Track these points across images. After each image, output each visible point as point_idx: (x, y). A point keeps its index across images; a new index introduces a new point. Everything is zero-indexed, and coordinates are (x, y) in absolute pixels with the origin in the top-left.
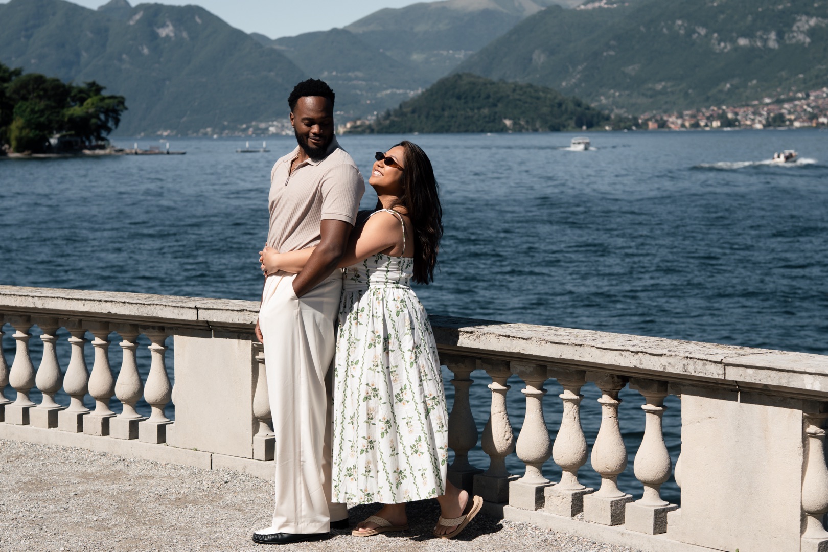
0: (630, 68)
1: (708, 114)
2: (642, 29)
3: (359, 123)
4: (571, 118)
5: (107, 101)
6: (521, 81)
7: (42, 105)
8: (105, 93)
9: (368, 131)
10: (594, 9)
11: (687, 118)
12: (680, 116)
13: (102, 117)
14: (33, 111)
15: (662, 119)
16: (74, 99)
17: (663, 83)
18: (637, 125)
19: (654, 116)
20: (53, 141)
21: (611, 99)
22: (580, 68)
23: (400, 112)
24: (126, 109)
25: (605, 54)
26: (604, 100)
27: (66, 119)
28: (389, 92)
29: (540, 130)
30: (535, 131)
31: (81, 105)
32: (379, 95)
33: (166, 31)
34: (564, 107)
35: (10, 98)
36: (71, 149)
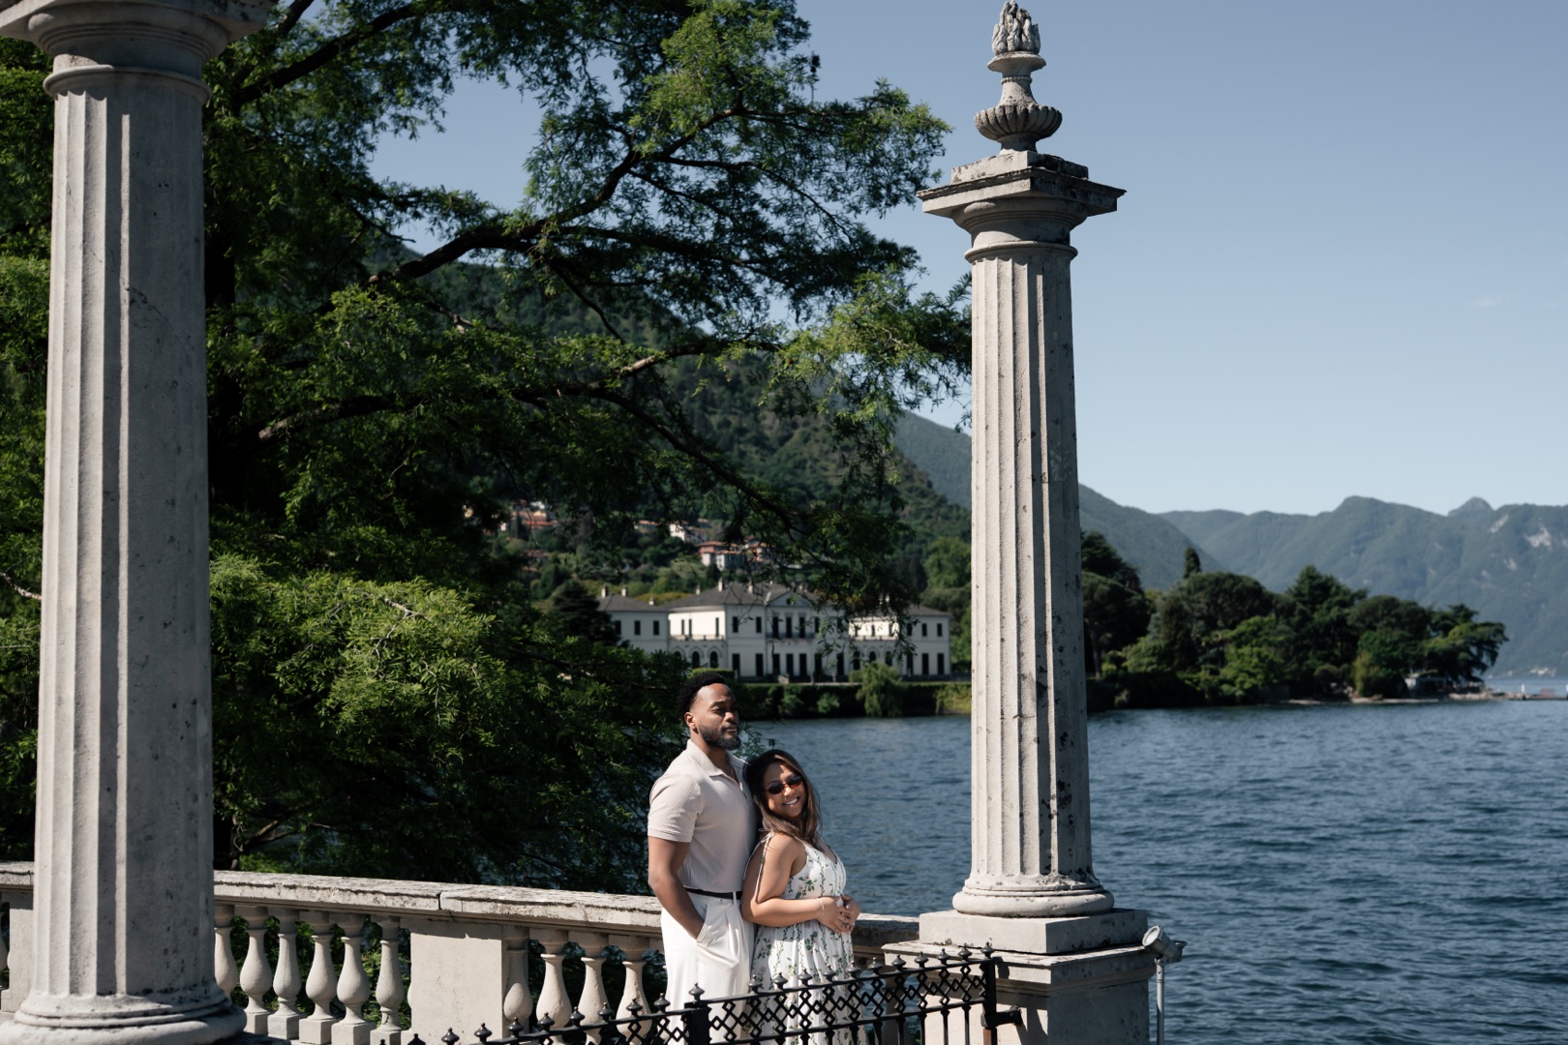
5: (1480, 630)
7: (1396, 634)
8: (1477, 619)
13: (1474, 650)
14: (1383, 643)
16: (1435, 628)
20: (1410, 682)
24: (1507, 639)
27: (1426, 654)
31: (1446, 634)
33: (1541, 539)
35: (1352, 627)
36: (1433, 692)
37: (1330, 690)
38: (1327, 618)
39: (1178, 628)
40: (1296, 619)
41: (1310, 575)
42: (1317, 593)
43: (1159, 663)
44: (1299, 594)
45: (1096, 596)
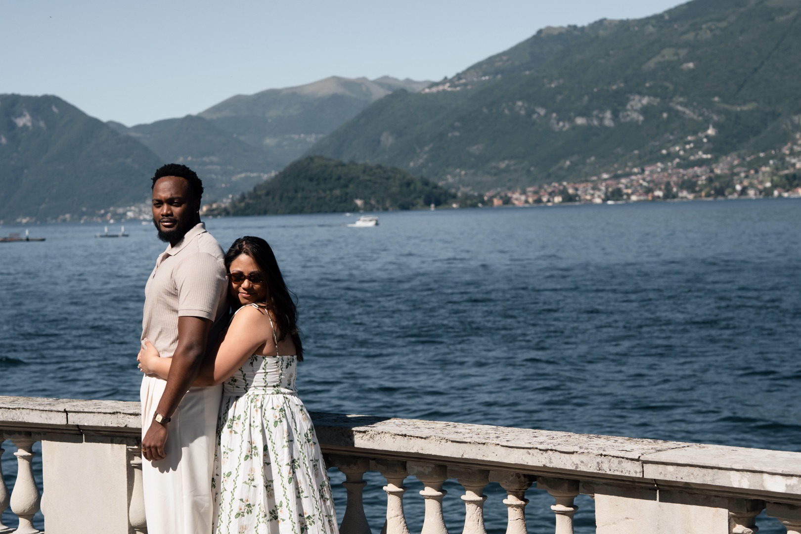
0: (475, 147)
1: (550, 190)
2: (485, 110)
3: (214, 206)
4: (420, 197)
6: (371, 162)
9: (224, 214)
10: (438, 92)
11: (530, 194)
12: (524, 192)
15: (506, 196)
17: (507, 162)
18: (483, 202)
19: (499, 193)
21: (457, 178)
22: (426, 149)
23: (255, 195)
25: (450, 135)
26: (450, 179)
28: (243, 175)
29: (390, 209)
30: (386, 210)
32: (234, 179)
33: (24, 121)
34: (412, 186)
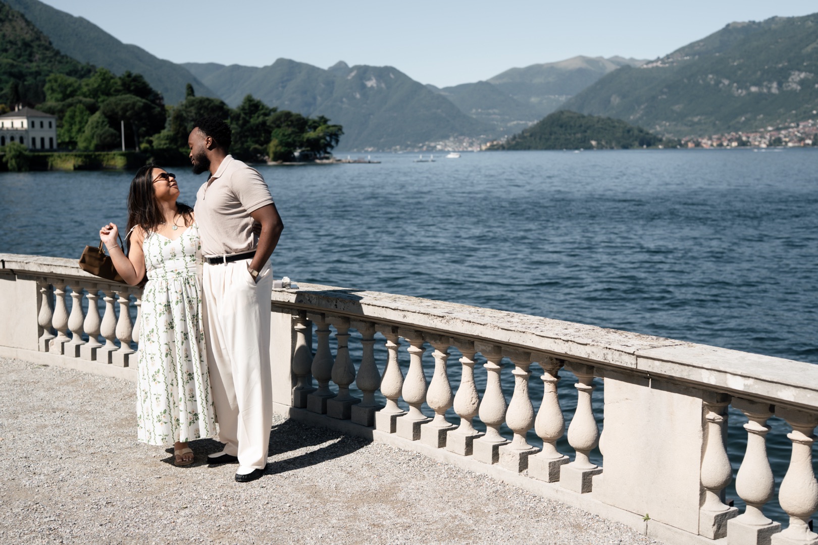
0: (677, 107)
1: (729, 137)
2: (685, 81)
3: (495, 143)
4: (636, 140)
5: (331, 128)
6: (603, 115)
7: (289, 131)
8: (330, 123)
9: (501, 148)
10: (653, 68)
11: (715, 140)
12: (710, 139)
13: (328, 138)
14: (284, 135)
15: (697, 141)
16: (310, 127)
17: (699, 117)
19: (692, 139)
20: (297, 154)
21: (663, 128)
22: (643, 107)
23: (522, 136)
24: (343, 133)
25: (660, 97)
26: (658, 128)
27: (305, 140)
28: (515, 122)
29: (615, 148)
30: (612, 148)
31: (315, 131)
32: (509, 125)
33: (371, 83)
34: (631, 133)
35: (269, 126)
36: (308, 159)
37: (257, 157)
38: (257, 122)
39: (180, 125)
40: (241, 122)
41: (249, 100)
42: (253, 108)
43: (170, 143)
44: (243, 109)
45: (136, 108)
